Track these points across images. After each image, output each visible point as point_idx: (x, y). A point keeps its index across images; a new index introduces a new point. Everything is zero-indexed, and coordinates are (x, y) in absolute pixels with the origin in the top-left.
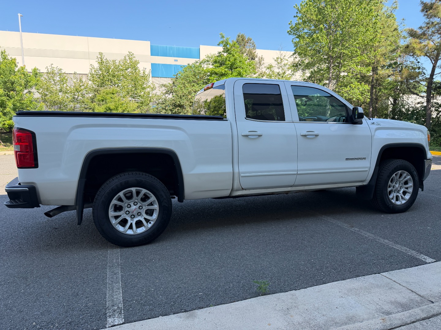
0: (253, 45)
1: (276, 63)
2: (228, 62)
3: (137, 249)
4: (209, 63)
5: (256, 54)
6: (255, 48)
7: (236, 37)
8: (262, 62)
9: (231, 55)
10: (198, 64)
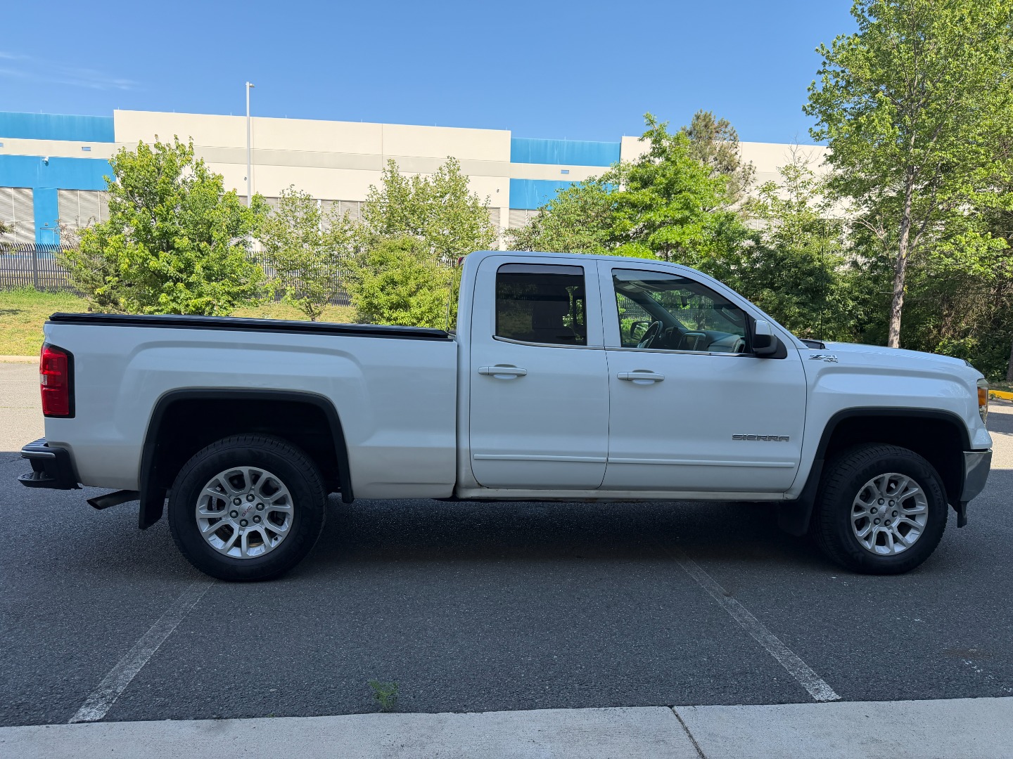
0: (732, 138)
1: (785, 178)
2: (659, 179)
3: (243, 588)
5: (737, 157)
6: (736, 143)
7: (692, 118)
8: (752, 176)
9: (669, 163)
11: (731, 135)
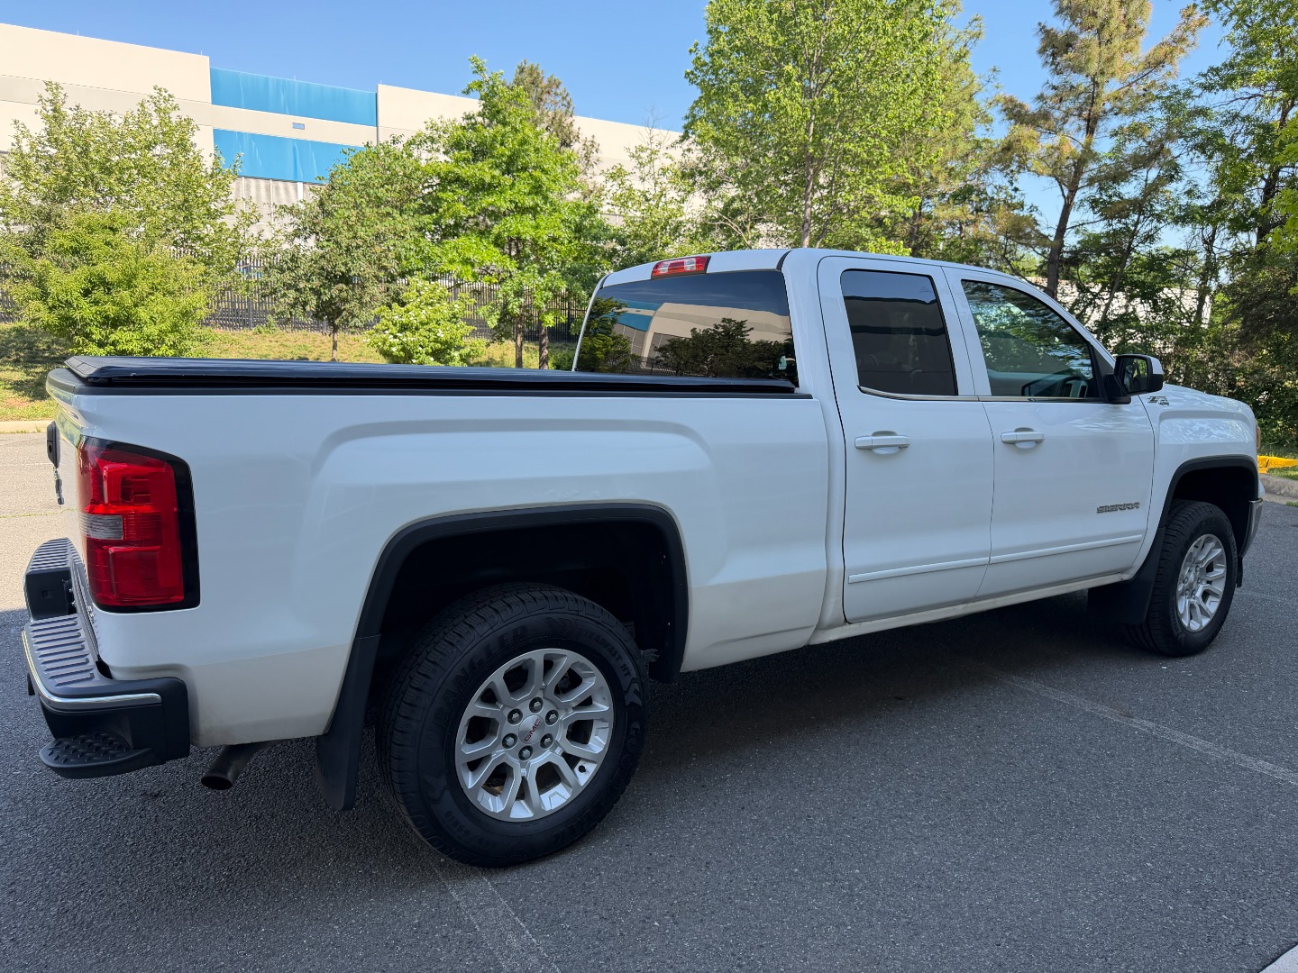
0: (565, 103)
1: (634, 162)
2: (500, 149)
4: (435, 146)
5: (575, 128)
6: (570, 110)
7: (516, 69)
8: (594, 157)
9: (508, 129)
10: (400, 146)
11: (564, 98)
